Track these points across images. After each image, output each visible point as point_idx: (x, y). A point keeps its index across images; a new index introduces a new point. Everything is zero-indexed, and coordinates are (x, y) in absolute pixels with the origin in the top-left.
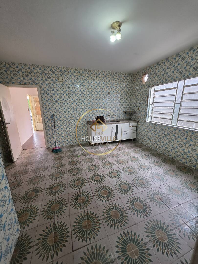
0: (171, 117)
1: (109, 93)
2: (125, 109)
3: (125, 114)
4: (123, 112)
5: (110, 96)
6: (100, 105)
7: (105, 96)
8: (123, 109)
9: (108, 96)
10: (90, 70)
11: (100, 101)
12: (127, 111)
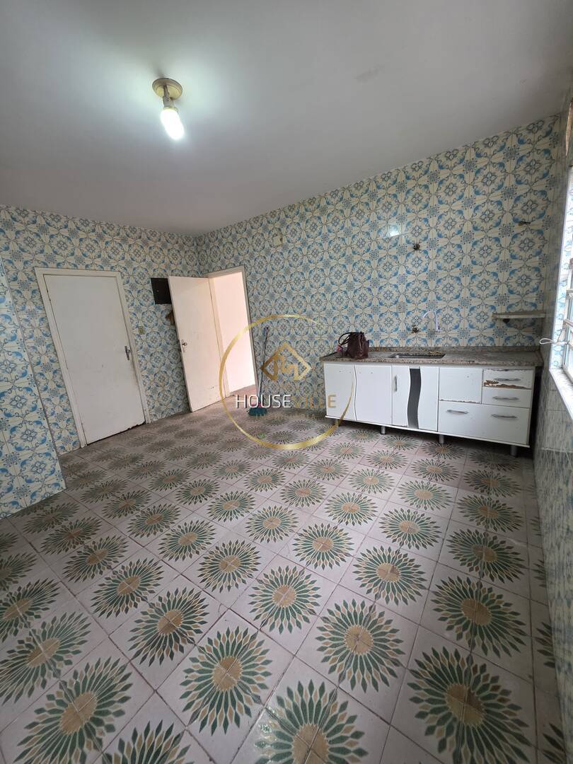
1: (417, 248)
2: (502, 300)
3: (500, 325)
4: (490, 314)
5: (419, 255)
6: (381, 296)
7: (402, 259)
8: (491, 301)
9: (414, 256)
10: (348, 188)
11: (382, 282)
12: (517, 309)
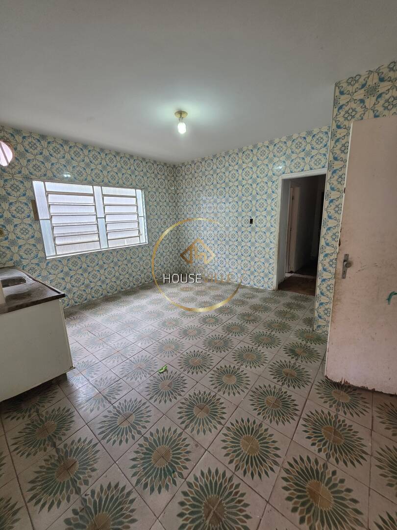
0: (97, 239)
